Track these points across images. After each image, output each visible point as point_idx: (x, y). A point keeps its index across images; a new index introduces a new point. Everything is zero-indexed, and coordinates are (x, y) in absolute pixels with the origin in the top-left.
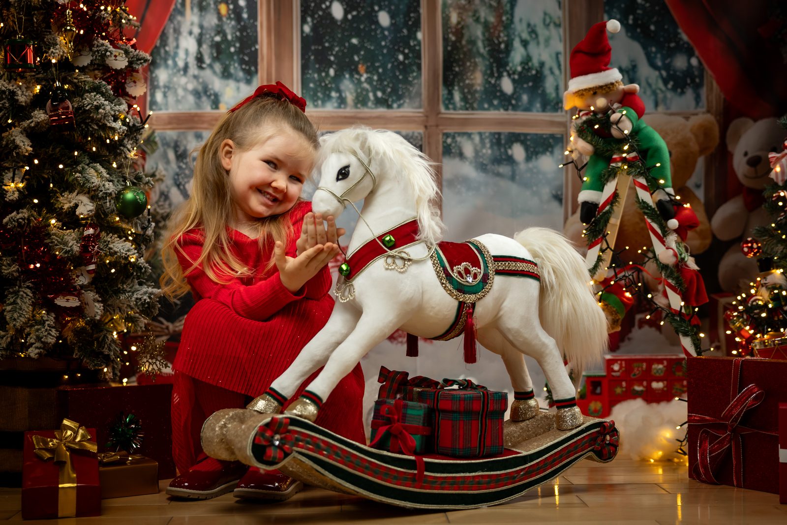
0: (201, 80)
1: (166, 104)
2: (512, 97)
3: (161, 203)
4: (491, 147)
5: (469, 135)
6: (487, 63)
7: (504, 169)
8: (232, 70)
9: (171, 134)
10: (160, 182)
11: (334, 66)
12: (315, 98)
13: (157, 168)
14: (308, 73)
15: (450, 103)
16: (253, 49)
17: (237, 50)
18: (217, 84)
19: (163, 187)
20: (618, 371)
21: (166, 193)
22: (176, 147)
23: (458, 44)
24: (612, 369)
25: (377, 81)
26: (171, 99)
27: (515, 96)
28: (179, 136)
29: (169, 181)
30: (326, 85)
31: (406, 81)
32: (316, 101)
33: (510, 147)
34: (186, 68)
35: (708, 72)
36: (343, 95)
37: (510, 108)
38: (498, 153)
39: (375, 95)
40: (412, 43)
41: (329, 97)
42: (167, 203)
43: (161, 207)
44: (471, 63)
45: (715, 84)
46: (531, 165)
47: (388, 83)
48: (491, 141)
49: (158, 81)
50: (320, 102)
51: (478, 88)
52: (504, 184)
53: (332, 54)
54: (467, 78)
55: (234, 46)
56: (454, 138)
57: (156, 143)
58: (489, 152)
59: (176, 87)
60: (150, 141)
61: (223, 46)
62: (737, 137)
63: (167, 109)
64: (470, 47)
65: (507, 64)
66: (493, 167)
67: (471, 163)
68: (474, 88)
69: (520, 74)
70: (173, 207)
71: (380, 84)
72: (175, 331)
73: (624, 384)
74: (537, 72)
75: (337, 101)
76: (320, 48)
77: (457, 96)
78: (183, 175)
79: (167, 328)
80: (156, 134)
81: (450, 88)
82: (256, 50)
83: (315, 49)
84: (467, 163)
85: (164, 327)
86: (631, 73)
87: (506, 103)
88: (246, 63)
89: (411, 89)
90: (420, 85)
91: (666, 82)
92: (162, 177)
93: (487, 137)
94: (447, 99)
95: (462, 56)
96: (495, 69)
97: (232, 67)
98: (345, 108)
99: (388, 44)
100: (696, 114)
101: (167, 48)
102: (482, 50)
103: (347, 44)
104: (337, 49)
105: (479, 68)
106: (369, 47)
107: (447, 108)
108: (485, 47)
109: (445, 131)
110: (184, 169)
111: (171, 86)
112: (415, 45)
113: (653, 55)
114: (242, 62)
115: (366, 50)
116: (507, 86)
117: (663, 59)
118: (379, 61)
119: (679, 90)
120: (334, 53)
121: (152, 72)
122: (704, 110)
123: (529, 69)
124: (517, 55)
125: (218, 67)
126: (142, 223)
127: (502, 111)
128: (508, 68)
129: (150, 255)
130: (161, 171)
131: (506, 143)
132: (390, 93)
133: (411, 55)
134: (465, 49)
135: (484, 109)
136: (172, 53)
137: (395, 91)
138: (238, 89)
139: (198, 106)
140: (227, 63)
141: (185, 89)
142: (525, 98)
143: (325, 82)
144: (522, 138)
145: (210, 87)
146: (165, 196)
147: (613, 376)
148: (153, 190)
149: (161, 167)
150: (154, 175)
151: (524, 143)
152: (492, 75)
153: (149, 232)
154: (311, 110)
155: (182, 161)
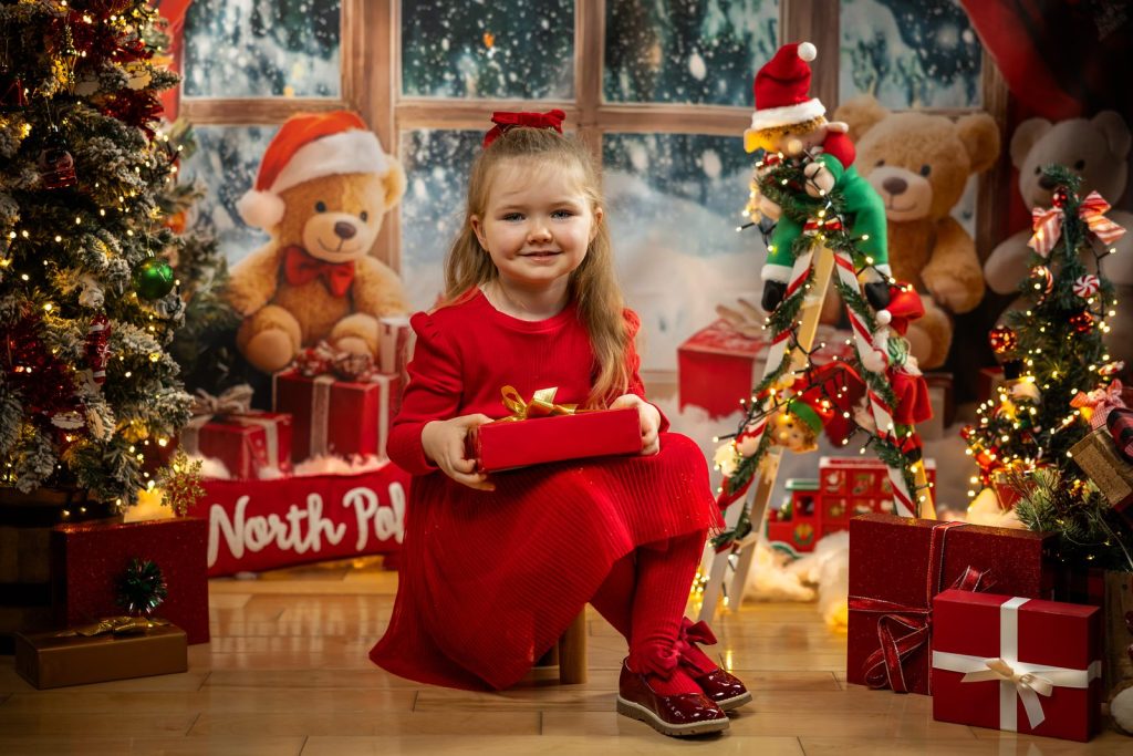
0: (258, 53)
1: (209, 87)
2: (703, 83)
3: (200, 228)
4: (673, 155)
5: (641, 138)
6: (670, 33)
7: (690, 187)
8: (303, 39)
9: (216, 130)
10: (199, 198)
11: (449, 36)
12: (422, 82)
13: (195, 179)
14: (411, 46)
15: (614, 91)
16: (333, 8)
17: (310, 9)
18: (281, 58)
19: (204, 205)
20: (836, 485)
21: (207, 214)
22: (222, 148)
23: (628, 7)
24: (828, 481)
25: (510, 58)
26: (215, 79)
27: (708, 83)
28: (226, 133)
29: (212, 197)
30: (437, 63)
31: (552, 59)
32: (423, 85)
33: (700, 156)
34: (236, 36)
35: (988, 52)
36: (462, 77)
37: (701, 99)
38: (681, 164)
39: (507, 79)
40: (561, 4)
41: (442, 81)
42: (210, 228)
43: (201, 234)
44: (646, 32)
45: (996, 70)
46: (728, 182)
47: (527, 61)
48: (672, 147)
49: (196, 53)
50: (428, 88)
51: (656, 70)
52: (691, 208)
53: (446, 18)
54: (641, 56)
55: (306, 4)
56: (619, 140)
57: (193, 142)
58: (670, 162)
59: (223, 61)
60: (184, 139)
61: (290, 4)
62: (1027, 145)
63: (209, 94)
64: (645, 9)
65: (697, 36)
66: (674, 184)
67: (643, 177)
68: (650, 71)
69: (716, 50)
70: (217, 235)
71: (515, 63)
73: (843, 503)
74: (741, 48)
75: (452, 87)
76: (429, 9)
77: (625, 81)
78: (232, 189)
80: (194, 130)
81: (616, 70)
82: (338, 10)
83: (422, 11)
84: (638, 177)
86: (876, 52)
87: (695, 92)
88: (323, 29)
89: (559, 70)
90: (572, 65)
91: (925, 65)
92: (202, 192)
93: (666, 141)
94: (610, 85)
95: (633, 23)
96: (680, 43)
97: (302, 35)
98: (464, 96)
99: (527, 4)
100: (967, 113)
101: (210, 5)
102: (662, 15)
103: (468, 4)
104: (453, 10)
105: (658, 41)
106: (499, 8)
107: (610, 98)
108: (666, 10)
109: (607, 131)
110: (234, 180)
111: (216, 60)
112: (566, 7)
113: (908, 26)
114: (317, 27)
115: (497, 13)
116: (697, 66)
117: (924, 33)
118: (513, 29)
119: (944, 78)
120: (449, 16)
121: (188, 40)
122: (980, 107)
123: (730, 44)
124: (713, 23)
125: (282, 34)
126: (169, 305)
127: (689, 103)
128: (699, 42)
130: (201, 183)
131: (694, 150)
132: (529, 75)
133: (559, 21)
134: (638, 14)
135: (664, 100)
136: (217, 13)
137: (535, 72)
138: (311, 66)
139: (254, 90)
140: (296, 27)
141: (235, 66)
142: (723, 85)
143: (435, 58)
144: (717, 142)
145: (271, 62)
146: (206, 218)
147: (829, 492)
148: (189, 209)
149: (201, 177)
150: (190, 188)
151: (719, 150)
152: (675, 51)
153: (179, 315)
154: (414, 98)
155: (231, 169)
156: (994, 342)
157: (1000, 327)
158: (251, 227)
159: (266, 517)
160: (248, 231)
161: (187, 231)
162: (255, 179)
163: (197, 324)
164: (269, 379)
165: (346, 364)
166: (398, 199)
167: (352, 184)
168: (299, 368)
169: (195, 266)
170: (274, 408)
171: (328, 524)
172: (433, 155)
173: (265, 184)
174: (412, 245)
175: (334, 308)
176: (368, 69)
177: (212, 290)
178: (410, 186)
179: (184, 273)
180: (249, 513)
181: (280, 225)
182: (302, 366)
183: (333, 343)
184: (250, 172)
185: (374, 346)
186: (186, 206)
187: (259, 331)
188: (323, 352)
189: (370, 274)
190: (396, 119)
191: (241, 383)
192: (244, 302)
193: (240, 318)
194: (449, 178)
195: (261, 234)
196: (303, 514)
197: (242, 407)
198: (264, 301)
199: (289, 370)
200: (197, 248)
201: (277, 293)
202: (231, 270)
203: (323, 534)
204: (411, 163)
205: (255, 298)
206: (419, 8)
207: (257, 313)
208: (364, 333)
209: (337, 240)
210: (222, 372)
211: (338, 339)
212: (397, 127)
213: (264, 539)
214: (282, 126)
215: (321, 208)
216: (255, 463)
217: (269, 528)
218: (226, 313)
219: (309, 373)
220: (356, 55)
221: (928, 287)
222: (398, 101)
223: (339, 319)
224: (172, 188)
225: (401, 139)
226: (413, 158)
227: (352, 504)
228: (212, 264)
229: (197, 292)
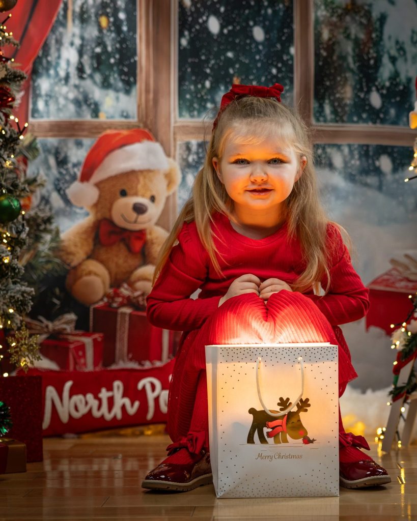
0: (81, 90)
1: (48, 113)
2: (379, 111)
3: (42, 207)
4: (360, 158)
5: (339, 147)
6: (357, 78)
7: (372, 180)
8: (112, 80)
9: (52, 141)
10: (41, 187)
11: (210, 79)
12: (192, 109)
13: (38, 174)
14: (185, 85)
15: (320, 115)
16: (132, 61)
17: (117, 61)
18: (97, 93)
19: (44, 191)
21: (46, 197)
22: (57, 153)
23: (329, 60)
26: (53, 107)
27: (383, 110)
28: (60, 143)
29: (50, 186)
30: (202, 96)
32: (193, 111)
33: (378, 159)
34: (67, 78)
37: (378, 121)
38: (365, 165)
40: (285, 58)
41: (205, 108)
42: (48, 208)
43: (42, 211)
44: (341, 77)
46: (397, 176)
48: (360, 153)
49: (40, 90)
50: (196, 113)
51: (348, 102)
52: (371, 193)
53: (208, 67)
54: (338, 92)
55: (114, 57)
56: (324, 149)
57: (37, 150)
58: (358, 163)
59: (58, 95)
60: (32, 147)
61: (103, 57)
63: (48, 117)
64: (340, 62)
65: (376, 79)
66: (361, 178)
67: (340, 173)
68: (344, 102)
69: (388, 89)
70: (53, 211)
72: (54, 330)
74: (405, 87)
76: (197, 60)
77: (328, 109)
78: (63, 181)
79: (47, 327)
80: (38, 141)
81: (321, 102)
82: (135, 62)
83: (192, 62)
84: (337, 174)
85: (43, 325)
87: (374, 117)
88: (126, 74)
90: (292, 98)
92: (43, 183)
93: (355, 149)
94: (318, 112)
95: (333, 71)
96: (364, 84)
97: (112, 78)
99: (262, 58)
101: (49, 58)
102: (352, 66)
103: (222, 58)
104: (213, 62)
105: (349, 83)
106: (243, 61)
107: (318, 120)
108: (355, 62)
109: (316, 143)
110: (65, 175)
111: (53, 94)
112: (288, 60)
114: (121, 73)
115: (241, 63)
116: (376, 100)
118: (253, 74)
120: (210, 65)
121: (34, 81)
123: (397, 85)
124: (386, 71)
125: (98, 77)
126: (17, 228)
127: (370, 124)
128: (377, 83)
129: (31, 256)
130: (42, 177)
131: (374, 155)
133: (284, 69)
134: (336, 65)
135: (353, 122)
136: (54, 63)
138: (117, 99)
139: (79, 114)
140: (107, 73)
141: (66, 98)
142: (393, 112)
143: (201, 93)
144: (389, 150)
145: (90, 96)
146: (45, 200)
148: (34, 194)
149: (42, 172)
150: (35, 180)
151: (390, 155)
152: (361, 90)
153: (23, 236)
154: (187, 120)
155: (63, 167)
158: (76, 207)
159: (85, 395)
160: (74, 209)
161: (33, 209)
162: (79, 174)
163: (39, 272)
164: (88, 309)
165: (140, 299)
166: (176, 187)
167: (145, 177)
168: (108, 302)
169: (38, 233)
170: (91, 329)
171: (127, 401)
172: (199, 158)
173: (85, 177)
175: (132, 262)
176: (156, 101)
177: (50, 249)
178: (184, 178)
180: (72, 393)
181: (96, 205)
182: (110, 301)
183: (131, 285)
184: (76, 170)
186: (32, 192)
187: (81, 277)
188: (125, 291)
189: (157, 238)
190: (175, 134)
191: (68, 312)
192: (71, 257)
195: (83, 211)
196: (110, 394)
197: (69, 328)
198: (84, 257)
199: (101, 304)
200: (39, 221)
201: (93, 251)
202: (63, 236)
203: (123, 408)
204: (184, 164)
205: (79, 254)
206: (190, 60)
207: (80, 264)
209: (134, 215)
210: (56, 304)
211: (135, 282)
212: (175, 140)
213: (83, 410)
214: (97, 139)
215: (124, 193)
216: (77, 367)
217: (87, 403)
218: (59, 265)
219: (115, 305)
220: (147, 91)
222: (176, 122)
223: (136, 268)
224: (22, 180)
225: (178, 147)
226: (186, 160)
227: (144, 388)
228: (49, 231)
229: (39, 251)
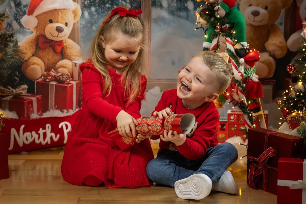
3: (7, 29)
4: (177, 2)
7: (183, 14)
10: (7, 18)
13: (5, 11)
19: (9, 20)
20: (233, 120)
21: (10, 24)
24: (230, 118)
29: (12, 18)
33: (186, 3)
38: (180, 5)
42: (11, 29)
43: (8, 31)
52: (183, 21)
58: (175, 4)
66: (177, 13)
67: (166, 10)
70: (14, 31)
72: (16, 93)
73: (236, 126)
78: (19, 15)
79: (12, 92)
84: (164, 10)
85: (11, 91)
92: (8, 16)
110: (20, 11)
129: (3, 55)
130: (8, 13)
146: (10, 25)
147: (230, 122)
148: (4, 22)
149: (7, 10)
150: (4, 14)
151: (193, 0)
155: (18, 7)
156: (288, 70)
157: (291, 64)
158: (26, 29)
159: (31, 133)
161: (3, 30)
162: (27, 11)
163: (7, 63)
164: (34, 82)
165: (61, 77)
167: (62, 13)
168: (44, 78)
169: (6, 42)
170: (35, 94)
171: (53, 135)
173: (31, 13)
174: (84, 35)
175: (56, 58)
177: (12, 51)
178: (83, 13)
179: (3, 45)
180: (25, 131)
181: (36, 28)
182: (45, 78)
183: (56, 70)
184: (25, 9)
185: (71, 71)
186: (3, 21)
187: (29, 66)
188: (53, 73)
189: (69, 45)
191: (23, 84)
192: (24, 55)
193: (23, 61)
194: (96, 11)
195: (30, 31)
196: (44, 131)
197: (24, 92)
198: (31, 55)
199: (40, 79)
200: (7, 36)
201: (36, 52)
202: (19, 44)
203: (51, 138)
207: (29, 59)
208: (67, 66)
209: (57, 33)
210: (17, 80)
211: (58, 68)
213: (30, 140)
215: (51, 21)
216: (29, 113)
217: (32, 136)
218: (18, 60)
219: (48, 80)
221: (267, 49)
223: (58, 61)
227: (62, 127)
228: (12, 42)
229: (7, 52)
